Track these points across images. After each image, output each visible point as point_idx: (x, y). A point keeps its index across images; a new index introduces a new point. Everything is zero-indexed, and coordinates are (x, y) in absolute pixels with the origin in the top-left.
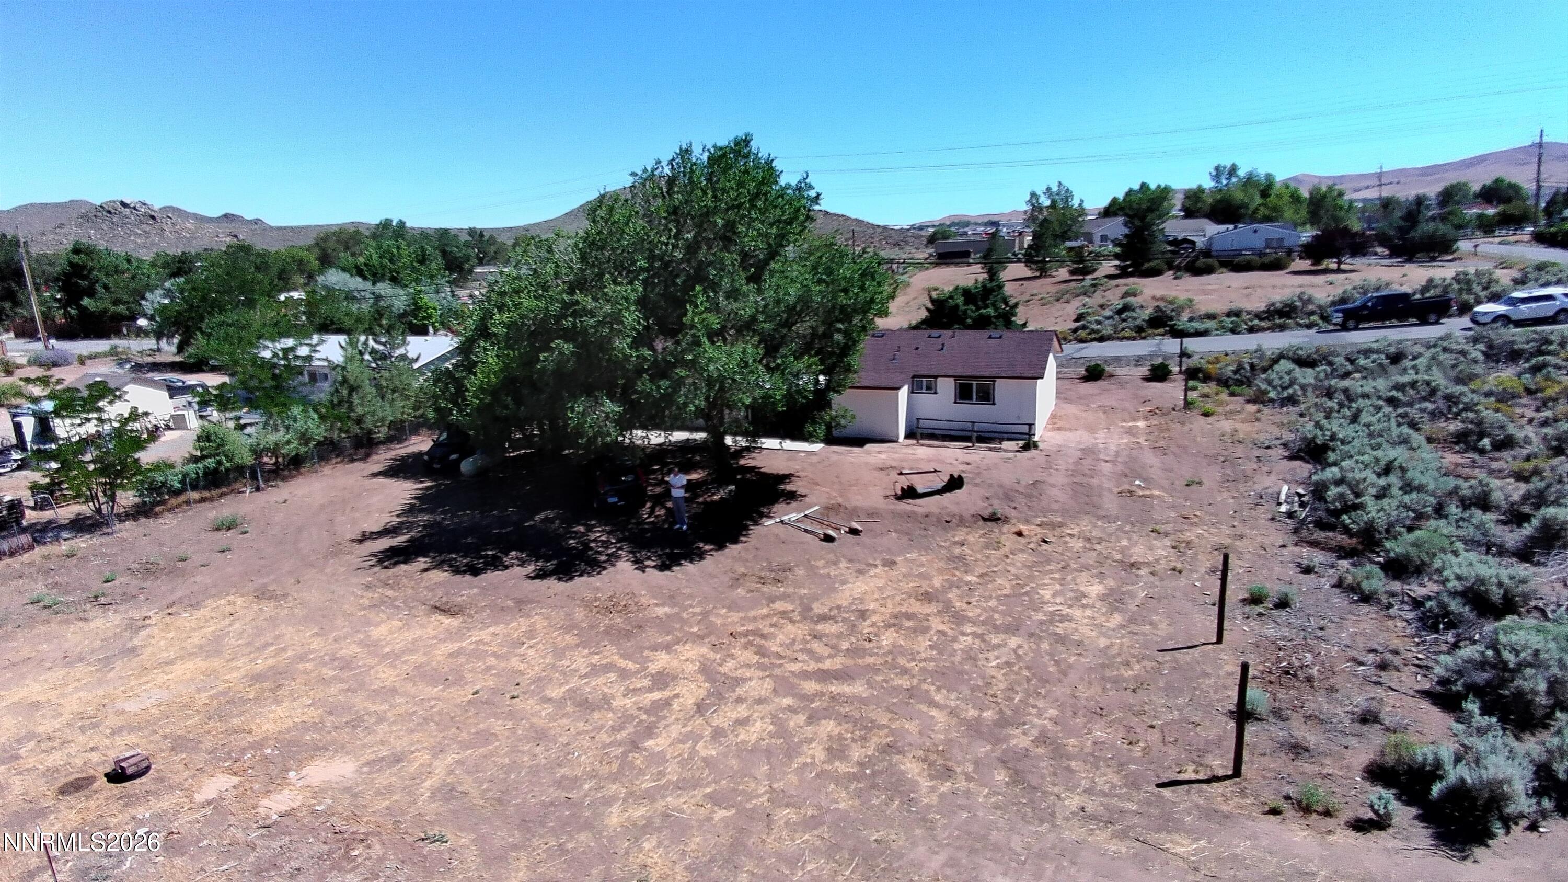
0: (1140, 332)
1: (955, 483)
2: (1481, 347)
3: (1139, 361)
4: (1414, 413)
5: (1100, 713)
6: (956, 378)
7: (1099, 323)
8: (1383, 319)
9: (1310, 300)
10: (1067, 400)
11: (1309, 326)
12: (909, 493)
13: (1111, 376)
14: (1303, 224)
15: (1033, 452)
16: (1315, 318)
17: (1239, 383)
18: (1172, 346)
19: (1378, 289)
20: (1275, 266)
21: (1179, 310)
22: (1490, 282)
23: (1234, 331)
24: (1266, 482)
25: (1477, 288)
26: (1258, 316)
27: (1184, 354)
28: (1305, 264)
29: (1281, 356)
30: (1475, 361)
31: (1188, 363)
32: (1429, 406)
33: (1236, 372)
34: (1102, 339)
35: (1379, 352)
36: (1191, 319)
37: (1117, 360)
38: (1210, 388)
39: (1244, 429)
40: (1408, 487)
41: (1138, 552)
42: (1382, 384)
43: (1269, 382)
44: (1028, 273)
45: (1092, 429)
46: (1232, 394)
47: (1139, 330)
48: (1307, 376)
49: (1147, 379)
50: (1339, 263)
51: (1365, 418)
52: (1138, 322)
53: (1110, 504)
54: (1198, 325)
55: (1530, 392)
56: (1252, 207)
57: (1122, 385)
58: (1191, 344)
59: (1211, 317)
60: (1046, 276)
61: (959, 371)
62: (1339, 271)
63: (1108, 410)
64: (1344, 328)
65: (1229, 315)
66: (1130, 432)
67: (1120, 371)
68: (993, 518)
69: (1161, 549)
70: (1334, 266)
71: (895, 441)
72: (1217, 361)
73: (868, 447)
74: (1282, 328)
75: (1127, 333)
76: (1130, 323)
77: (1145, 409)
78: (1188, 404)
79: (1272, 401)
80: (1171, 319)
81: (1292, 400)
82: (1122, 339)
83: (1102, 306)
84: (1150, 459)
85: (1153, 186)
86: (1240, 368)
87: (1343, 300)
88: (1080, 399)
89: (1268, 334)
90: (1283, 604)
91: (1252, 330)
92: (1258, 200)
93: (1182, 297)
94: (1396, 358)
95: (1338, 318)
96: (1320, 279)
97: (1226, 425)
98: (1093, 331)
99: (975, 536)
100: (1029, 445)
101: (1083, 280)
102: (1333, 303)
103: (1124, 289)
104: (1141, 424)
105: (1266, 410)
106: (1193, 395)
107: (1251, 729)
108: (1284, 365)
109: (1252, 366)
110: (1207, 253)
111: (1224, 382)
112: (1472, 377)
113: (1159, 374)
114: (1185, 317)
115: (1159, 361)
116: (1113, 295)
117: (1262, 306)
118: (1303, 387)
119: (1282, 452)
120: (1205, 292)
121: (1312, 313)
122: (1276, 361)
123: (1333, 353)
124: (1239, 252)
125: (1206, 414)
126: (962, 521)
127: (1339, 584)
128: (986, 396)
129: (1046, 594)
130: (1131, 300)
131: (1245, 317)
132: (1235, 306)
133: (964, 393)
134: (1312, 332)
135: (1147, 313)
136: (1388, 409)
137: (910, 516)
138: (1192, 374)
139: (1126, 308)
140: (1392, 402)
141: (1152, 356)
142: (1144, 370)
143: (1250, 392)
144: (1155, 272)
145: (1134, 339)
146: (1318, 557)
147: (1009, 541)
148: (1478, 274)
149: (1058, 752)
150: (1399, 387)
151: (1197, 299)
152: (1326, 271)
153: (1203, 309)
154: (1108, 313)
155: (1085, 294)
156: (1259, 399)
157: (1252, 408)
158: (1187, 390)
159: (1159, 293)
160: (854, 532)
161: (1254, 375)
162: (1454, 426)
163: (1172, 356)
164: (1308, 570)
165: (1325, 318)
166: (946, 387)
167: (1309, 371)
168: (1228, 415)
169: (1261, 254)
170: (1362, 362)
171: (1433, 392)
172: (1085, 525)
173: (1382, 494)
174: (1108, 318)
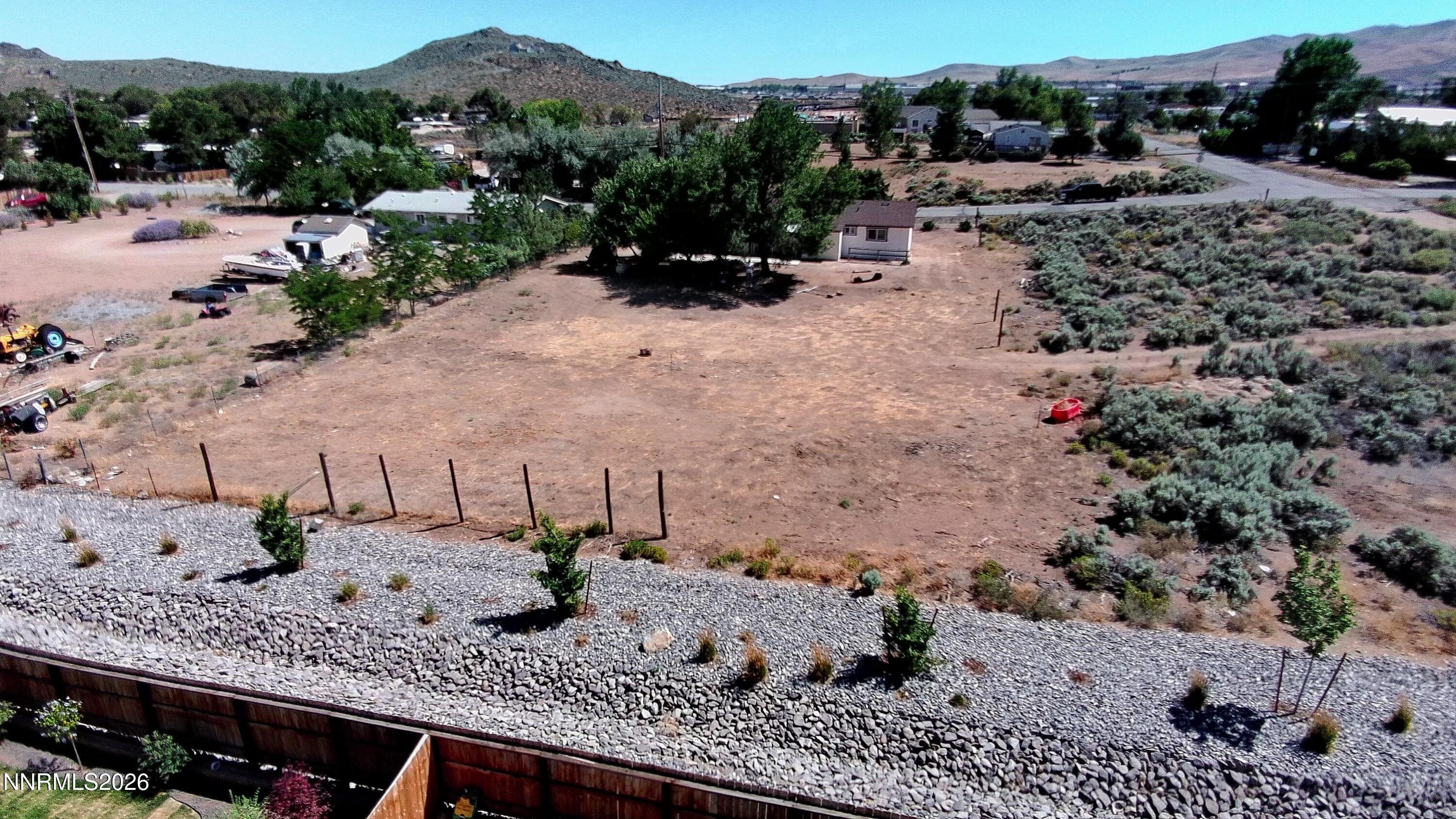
0: (950, 202)
1: (878, 277)
2: (1126, 216)
3: (952, 220)
4: (1084, 248)
5: (956, 337)
6: (868, 226)
7: (925, 194)
8: (1088, 198)
9: (1050, 185)
10: (918, 242)
11: (1049, 200)
12: (858, 280)
13: (937, 229)
14: (1058, 119)
15: (907, 266)
16: (1052, 195)
17: (1008, 233)
18: (972, 211)
19: (1087, 180)
20: (1034, 158)
21: (975, 187)
22: (1147, 179)
23: (1006, 202)
24: (1016, 278)
25: (1139, 182)
26: (1021, 193)
27: (978, 216)
28: (1051, 158)
29: (1030, 219)
30: (1120, 224)
31: (981, 221)
32: (1092, 245)
33: (1006, 227)
34: (927, 205)
35: (1078, 217)
36: (981, 194)
37: (939, 219)
38: (993, 235)
39: (1009, 256)
40: (1070, 276)
41: (963, 300)
42: (1075, 234)
43: (1022, 232)
44: (867, 154)
45: (933, 256)
46: (1004, 239)
47: (950, 200)
48: (1041, 230)
49: (958, 231)
50: (1073, 158)
51: (1063, 250)
52: (949, 194)
53: (948, 284)
54: (984, 197)
55: (1139, 239)
56: (1024, 102)
57: (944, 234)
58: (984, 210)
59: (993, 192)
60: (882, 157)
61: (869, 223)
62: (1073, 164)
63: (941, 247)
64: (1066, 202)
65: (1004, 191)
66: (954, 257)
67: (943, 226)
68: (900, 289)
69: (972, 299)
70: (1069, 161)
71: (836, 260)
72: (996, 221)
73: (824, 263)
74: (1034, 201)
75: (943, 201)
76: (944, 195)
77: (960, 246)
78: (981, 244)
79: (1023, 243)
80: (970, 193)
81: (1033, 242)
82: (940, 205)
83: (924, 182)
84: (965, 269)
85: (953, 80)
86: (1008, 225)
87: (1068, 186)
88: (923, 241)
89: (1025, 204)
90: (1018, 311)
91: (1017, 202)
92: (1029, 97)
93: (976, 178)
94: (1085, 221)
95: (1063, 196)
96: (1059, 170)
97: (1000, 255)
98: (921, 200)
99: (894, 296)
100: (906, 262)
101: (908, 162)
102: (1063, 187)
103: (938, 171)
104: (958, 254)
105: (1020, 248)
106: (983, 239)
107: (1002, 338)
108: (1031, 223)
109: (1015, 224)
110: (991, 143)
111: (999, 233)
112: (1117, 231)
113: (965, 227)
114: (978, 192)
115: (964, 220)
116: (930, 173)
117: (1022, 186)
118: (1039, 235)
119: (1024, 267)
120: (990, 175)
121: (1051, 192)
122: (1026, 221)
123: (1056, 218)
124: (1012, 147)
125: (990, 249)
126: (886, 291)
127: (1038, 307)
128: (883, 237)
129: (929, 312)
130: (942, 179)
131: (1013, 193)
132: (1007, 186)
133: (871, 235)
134: (1049, 204)
135: (955, 188)
136: (1074, 246)
137: (861, 289)
138: (984, 228)
139: (941, 184)
140: (1077, 243)
141: (960, 217)
142: (956, 225)
143: (1012, 238)
144: (957, 159)
145: (946, 205)
146: (1032, 300)
147: (910, 298)
148: (1142, 173)
149: (945, 345)
150: (1082, 236)
151: (985, 180)
152: (1065, 164)
153: (989, 187)
154: (929, 187)
155: (910, 172)
156: (1017, 241)
157: (1013, 246)
158: (981, 236)
159: (961, 175)
160: (839, 294)
161: (1015, 229)
162: (1099, 255)
163: (971, 217)
164: (1028, 303)
165: (1057, 196)
166: (862, 231)
167: (1043, 227)
168: (1002, 249)
169: (1026, 149)
170: (1069, 223)
171: (1097, 238)
172: (940, 291)
173: (1060, 278)
174: (930, 191)
